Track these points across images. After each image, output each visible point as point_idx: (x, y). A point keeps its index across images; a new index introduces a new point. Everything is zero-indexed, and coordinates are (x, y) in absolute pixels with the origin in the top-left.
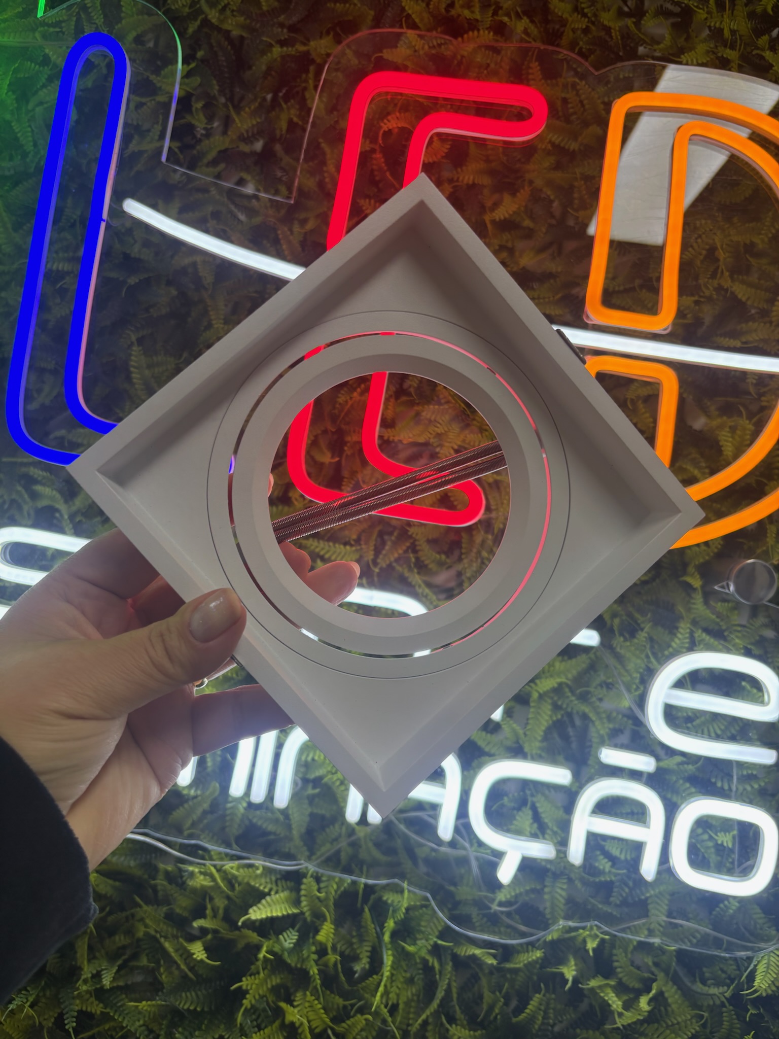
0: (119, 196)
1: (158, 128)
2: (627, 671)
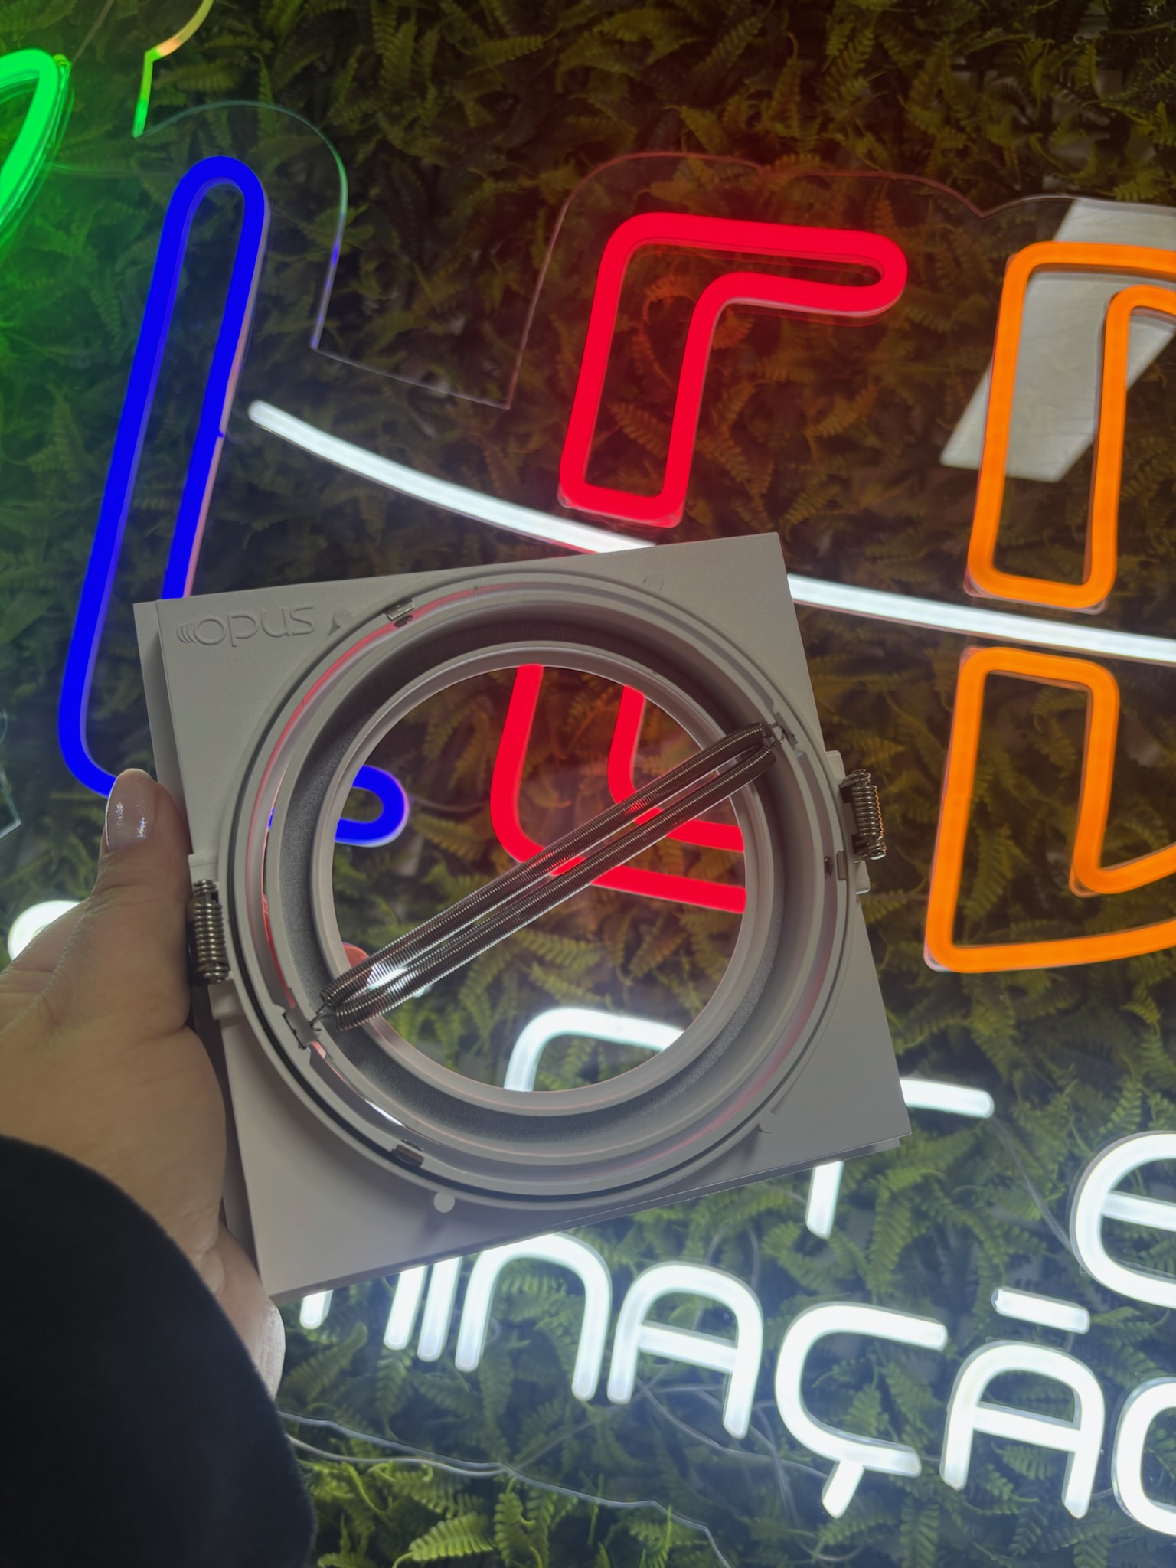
0: (244, 400)
1: (308, 300)
2: (1037, 1159)
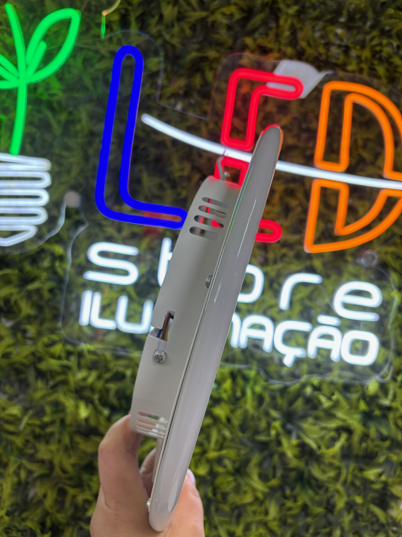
0: (140, 114)
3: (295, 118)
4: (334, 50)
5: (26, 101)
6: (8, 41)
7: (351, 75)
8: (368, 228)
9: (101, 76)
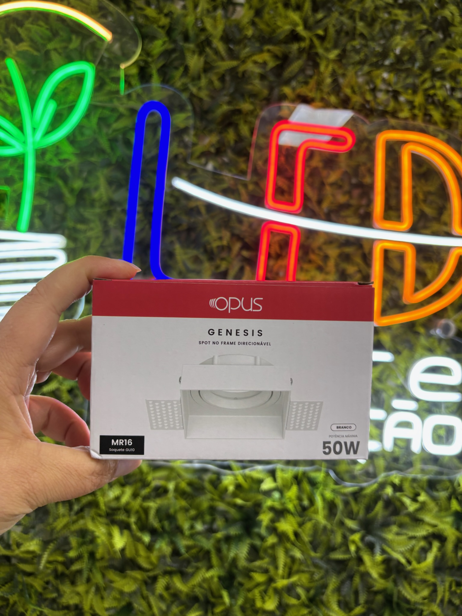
3: (346, 173)
4: (382, 96)
5: (35, 169)
6: (10, 100)
7: (402, 122)
8: (439, 294)
9: (120, 137)
